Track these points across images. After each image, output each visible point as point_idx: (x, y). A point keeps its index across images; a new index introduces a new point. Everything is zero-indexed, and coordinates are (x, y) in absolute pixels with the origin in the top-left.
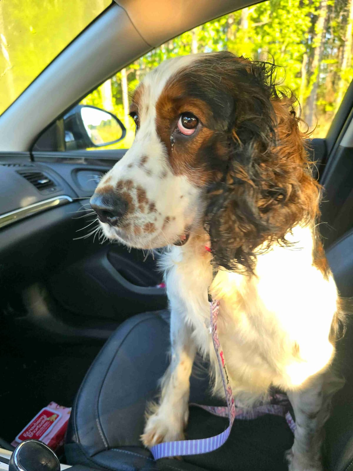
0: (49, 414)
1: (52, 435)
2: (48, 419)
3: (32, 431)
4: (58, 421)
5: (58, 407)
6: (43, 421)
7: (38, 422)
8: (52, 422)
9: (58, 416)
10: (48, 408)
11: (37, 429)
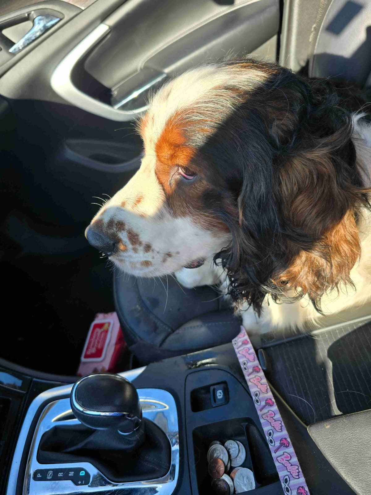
0: (100, 326)
1: (114, 340)
2: (102, 330)
3: (93, 347)
4: (113, 327)
5: (106, 315)
6: (99, 334)
7: (94, 337)
8: (107, 331)
9: (109, 324)
10: (97, 321)
11: (96, 343)
